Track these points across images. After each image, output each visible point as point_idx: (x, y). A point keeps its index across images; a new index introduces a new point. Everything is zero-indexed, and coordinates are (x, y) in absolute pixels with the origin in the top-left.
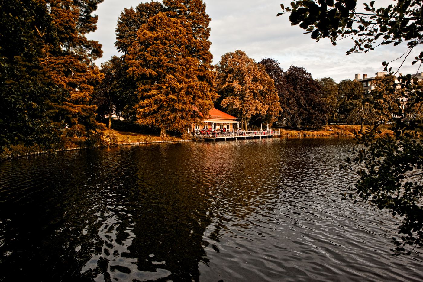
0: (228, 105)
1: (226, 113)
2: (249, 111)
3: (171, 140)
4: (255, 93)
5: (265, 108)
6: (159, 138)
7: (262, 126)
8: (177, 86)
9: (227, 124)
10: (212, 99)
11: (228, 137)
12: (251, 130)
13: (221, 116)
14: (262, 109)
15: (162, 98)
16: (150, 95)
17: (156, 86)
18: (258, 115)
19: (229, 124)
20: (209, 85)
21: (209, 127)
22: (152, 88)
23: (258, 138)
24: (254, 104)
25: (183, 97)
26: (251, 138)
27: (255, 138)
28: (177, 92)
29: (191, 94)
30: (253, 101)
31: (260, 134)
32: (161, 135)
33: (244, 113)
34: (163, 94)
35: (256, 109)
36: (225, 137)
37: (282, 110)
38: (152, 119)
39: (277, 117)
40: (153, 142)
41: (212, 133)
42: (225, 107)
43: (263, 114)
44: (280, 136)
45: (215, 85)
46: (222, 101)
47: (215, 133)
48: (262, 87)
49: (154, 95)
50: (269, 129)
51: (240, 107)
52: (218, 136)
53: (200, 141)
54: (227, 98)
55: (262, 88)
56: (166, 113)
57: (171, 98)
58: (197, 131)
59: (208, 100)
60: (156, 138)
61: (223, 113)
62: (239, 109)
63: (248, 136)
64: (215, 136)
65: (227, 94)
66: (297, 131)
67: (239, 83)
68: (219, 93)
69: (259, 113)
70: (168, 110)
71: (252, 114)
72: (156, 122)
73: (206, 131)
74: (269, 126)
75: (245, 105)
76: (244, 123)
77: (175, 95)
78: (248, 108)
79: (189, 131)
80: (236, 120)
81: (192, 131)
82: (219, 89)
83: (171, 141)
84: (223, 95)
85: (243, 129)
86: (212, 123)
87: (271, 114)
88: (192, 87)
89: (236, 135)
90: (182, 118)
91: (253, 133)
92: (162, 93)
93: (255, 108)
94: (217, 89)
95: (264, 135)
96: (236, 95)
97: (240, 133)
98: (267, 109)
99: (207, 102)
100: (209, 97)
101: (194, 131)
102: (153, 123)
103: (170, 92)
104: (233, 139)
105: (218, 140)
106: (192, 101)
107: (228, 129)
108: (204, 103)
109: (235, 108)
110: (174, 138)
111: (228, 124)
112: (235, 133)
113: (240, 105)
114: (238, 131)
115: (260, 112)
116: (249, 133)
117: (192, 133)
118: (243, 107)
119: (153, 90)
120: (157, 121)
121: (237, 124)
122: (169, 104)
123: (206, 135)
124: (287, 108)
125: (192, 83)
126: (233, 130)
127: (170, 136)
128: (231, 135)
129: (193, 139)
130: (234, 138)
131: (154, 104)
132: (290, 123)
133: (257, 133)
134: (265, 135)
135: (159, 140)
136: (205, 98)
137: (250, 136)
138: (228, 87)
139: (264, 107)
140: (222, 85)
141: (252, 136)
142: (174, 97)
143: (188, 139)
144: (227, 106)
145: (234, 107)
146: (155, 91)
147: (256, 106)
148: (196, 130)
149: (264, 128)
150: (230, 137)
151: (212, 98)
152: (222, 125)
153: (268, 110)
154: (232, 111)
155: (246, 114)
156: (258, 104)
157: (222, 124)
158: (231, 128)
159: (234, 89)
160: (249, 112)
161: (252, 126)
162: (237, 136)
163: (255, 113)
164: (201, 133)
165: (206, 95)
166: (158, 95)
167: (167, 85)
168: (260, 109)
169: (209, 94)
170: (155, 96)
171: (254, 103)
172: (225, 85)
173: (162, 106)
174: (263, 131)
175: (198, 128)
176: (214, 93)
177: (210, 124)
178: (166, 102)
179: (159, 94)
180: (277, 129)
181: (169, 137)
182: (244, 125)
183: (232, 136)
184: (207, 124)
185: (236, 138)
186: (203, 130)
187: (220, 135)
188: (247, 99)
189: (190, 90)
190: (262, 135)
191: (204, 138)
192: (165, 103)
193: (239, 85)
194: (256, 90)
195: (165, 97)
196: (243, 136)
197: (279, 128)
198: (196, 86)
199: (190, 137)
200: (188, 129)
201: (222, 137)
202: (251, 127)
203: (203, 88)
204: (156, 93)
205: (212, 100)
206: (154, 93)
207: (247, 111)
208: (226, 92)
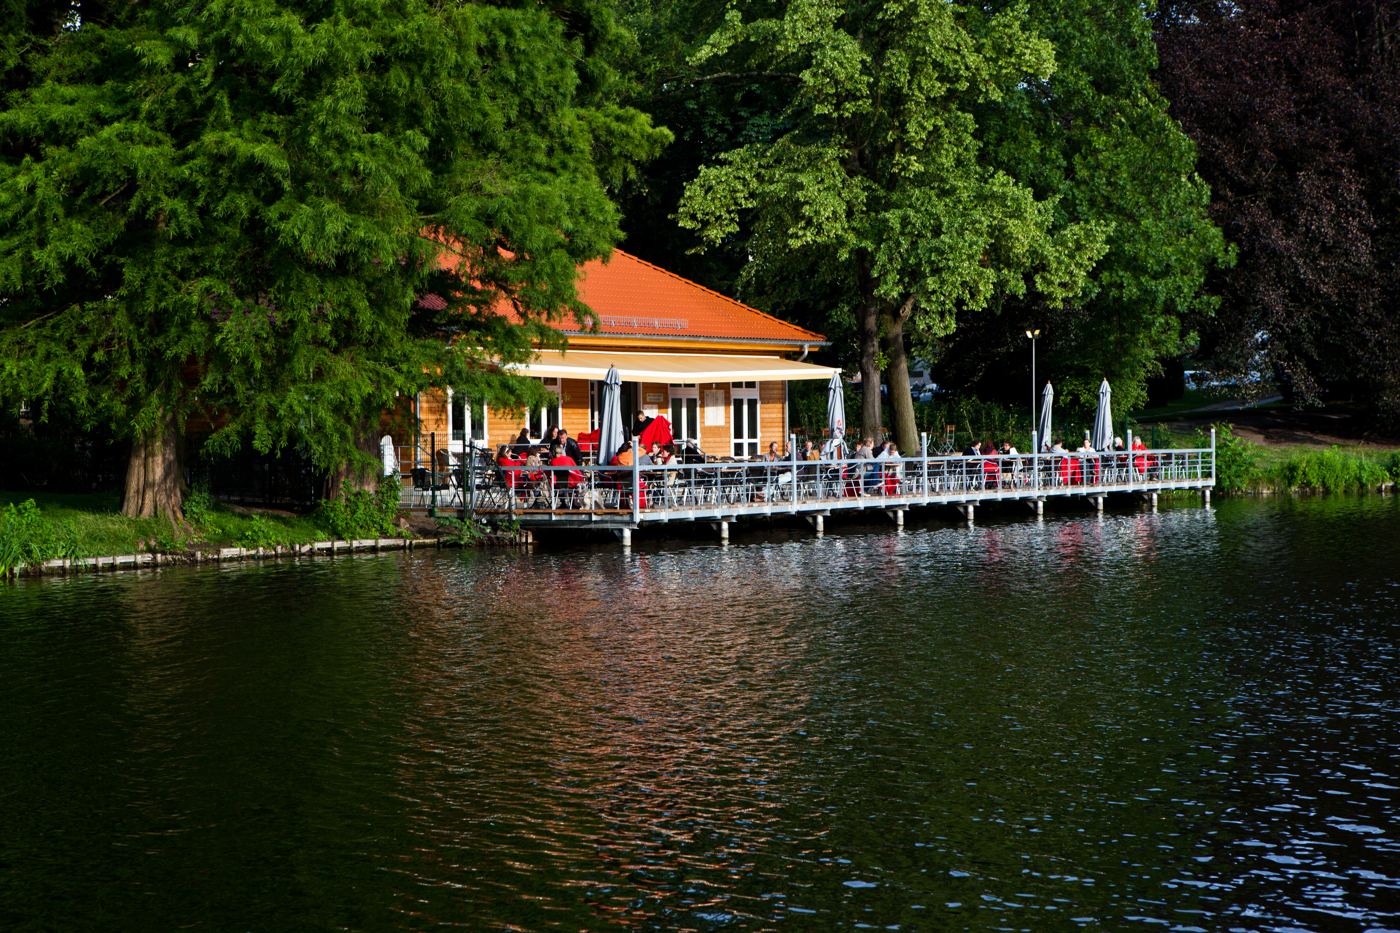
0: (747, 218)
1: (729, 292)
2: (936, 271)
3: (227, 540)
4: (991, 105)
5: (1079, 247)
6: (110, 524)
7: (1057, 410)
8: (287, 35)
9: (736, 394)
10: (597, 161)
11: (743, 510)
12: (949, 442)
13: (682, 323)
14: (1049, 251)
15: (138, 153)
16: (26, 132)
17: (77, 43)
18: (1012, 312)
19: (754, 394)
20: (568, 36)
21: (573, 423)
22: (39, 63)
23: (1019, 511)
24: (977, 214)
25: (344, 146)
26: (948, 516)
27: (990, 514)
28: (288, 108)
29: (414, 119)
30: (966, 189)
31: (1037, 476)
32: (131, 506)
33: (891, 289)
34: (151, 117)
35: (997, 254)
36: (717, 513)
37: (1230, 257)
38: (48, 357)
39: (1189, 320)
40: (57, 563)
41: (600, 475)
42: (715, 234)
43: (1060, 293)
44: (1219, 495)
45: (629, 36)
46: (693, 190)
47: (629, 475)
48: (1047, 49)
49: (59, 135)
50: (1120, 429)
51: (851, 238)
52: (658, 499)
53: (491, 548)
54: (735, 155)
55: (1050, 67)
56: (194, 291)
57: (233, 154)
58: (461, 457)
59: (565, 176)
60: (84, 522)
61: (697, 291)
62: (844, 255)
63: (925, 499)
64: (625, 505)
65: (735, 117)
66: (1373, 449)
67: (839, 24)
68: (662, 109)
69: (1021, 289)
70: (205, 273)
71: (960, 302)
72: (93, 382)
73: (549, 458)
74: (1114, 402)
75: (893, 217)
76: (888, 377)
77: (268, 133)
78: (922, 243)
79: (390, 463)
80: (816, 358)
81: (422, 456)
82: (661, 76)
83: (226, 552)
84: (700, 134)
85: (882, 434)
86: (601, 384)
87: (1131, 291)
88: (416, 59)
89: (820, 488)
90: (346, 336)
91: (972, 469)
92: (134, 115)
93: (983, 242)
94: (641, 78)
95: (1069, 491)
96: (815, 132)
97: (852, 469)
98: (1099, 248)
99: (556, 189)
100: (568, 149)
101: (440, 457)
102: (62, 385)
103: (210, 104)
104: (797, 527)
105: (653, 538)
106: (426, 176)
107: (746, 441)
108: (524, 196)
109: (806, 247)
110: (259, 522)
111: (745, 394)
112: (807, 473)
113: (850, 214)
114: (832, 452)
115: (1028, 278)
116: (935, 471)
117: (420, 478)
118: (879, 242)
119: (49, 84)
120: (99, 374)
121: (822, 386)
122: (203, 212)
123: (550, 494)
124: (1277, 238)
125: (421, 19)
126: (792, 447)
127: (216, 507)
128: (768, 490)
129: (425, 533)
130: (802, 515)
131: (69, 214)
132: (1313, 368)
133: (1007, 466)
134: (1084, 490)
135: (117, 543)
136: (541, 158)
137: (944, 499)
138: (741, 51)
139: (1073, 231)
140: (688, 39)
141: (963, 497)
142: (259, 150)
143: (384, 534)
144: (734, 228)
145: (802, 238)
146: (69, 91)
147: (998, 233)
148: (455, 447)
149: (1075, 421)
150: (767, 509)
151: (604, 152)
152: (692, 405)
153: (1104, 264)
154: (783, 277)
155: (905, 296)
156: (1017, 213)
157: (684, 395)
158: (772, 425)
159: (806, 75)
160: (931, 283)
161: (965, 407)
162: (830, 494)
163: (986, 290)
164: (501, 480)
165: (544, 131)
166: (106, 132)
167: (189, 35)
168: (1033, 253)
169: (568, 117)
170: (71, 142)
171: (981, 198)
172: (715, 44)
173: (140, 234)
174: (1059, 450)
175: (478, 427)
176: (614, 108)
177: (588, 394)
178: (184, 189)
179: (103, 121)
180: (1190, 431)
181: (210, 517)
182: (890, 401)
183: (784, 497)
184: (557, 389)
185: (813, 514)
186: (521, 448)
187: (673, 494)
188: (917, 167)
189: (398, 80)
190: (1053, 491)
191: (525, 525)
192: (168, 204)
193: (842, 35)
194: (996, 78)
195: (168, 148)
196: (882, 502)
197: (1205, 420)
198: (461, 46)
199: (404, 512)
200: (387, 443)
201: (691, 514)
202: (954, 418)
203: (515, 63)
204: (79, 113)
205: (603, 175)
206: (58, 113)
207: (912, 275)
208: (727, 106)
